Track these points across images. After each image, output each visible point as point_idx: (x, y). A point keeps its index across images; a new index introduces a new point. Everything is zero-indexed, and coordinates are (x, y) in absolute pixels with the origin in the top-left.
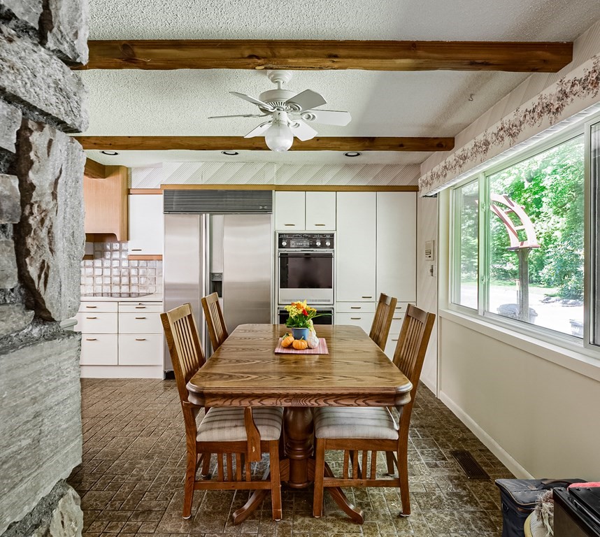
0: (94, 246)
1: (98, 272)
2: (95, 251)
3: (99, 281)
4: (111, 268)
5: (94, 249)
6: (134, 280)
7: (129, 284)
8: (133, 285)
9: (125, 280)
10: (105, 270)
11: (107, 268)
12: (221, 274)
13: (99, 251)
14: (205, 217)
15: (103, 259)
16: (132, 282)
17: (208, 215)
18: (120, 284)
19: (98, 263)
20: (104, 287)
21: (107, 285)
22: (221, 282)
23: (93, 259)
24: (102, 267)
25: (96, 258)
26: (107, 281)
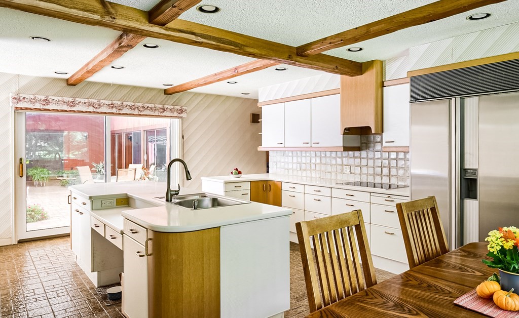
0: (361, 138)
1: (364, 162)
2: (361, 143)
3: (364, 170)
4: (374, 159)
5: (361, 141)
6: (393, 172)
7: (389, 175)
8: (393, 176)
9: (386, 171)
10: (369, 160)
11: (371, 159)
12: (476, 170)
13: (365, 143)
14: (455, 102)
15: (368, 150)
16: (392, 173)
17: (458, 99)
18: (381, 175)
19: (364, 154)
20: (368, 176)
21: (371, 175)
22: (476, 179)
23: (360, 151)
24: (367, 158)
25: (362, 150)
26: (371, 171)
